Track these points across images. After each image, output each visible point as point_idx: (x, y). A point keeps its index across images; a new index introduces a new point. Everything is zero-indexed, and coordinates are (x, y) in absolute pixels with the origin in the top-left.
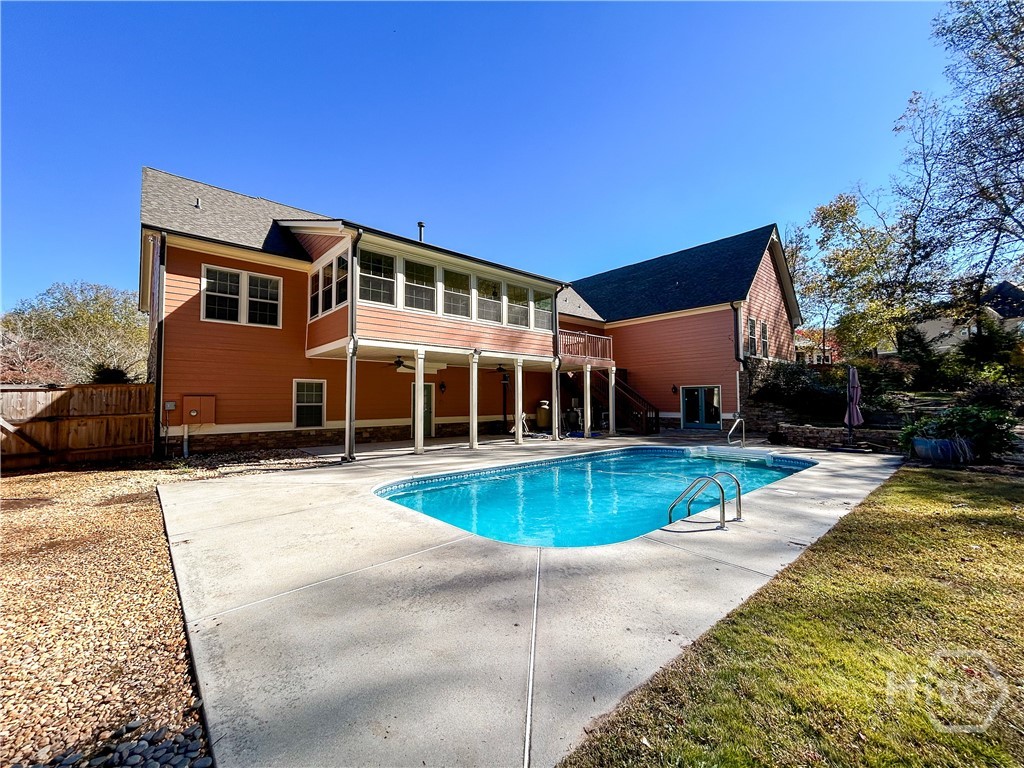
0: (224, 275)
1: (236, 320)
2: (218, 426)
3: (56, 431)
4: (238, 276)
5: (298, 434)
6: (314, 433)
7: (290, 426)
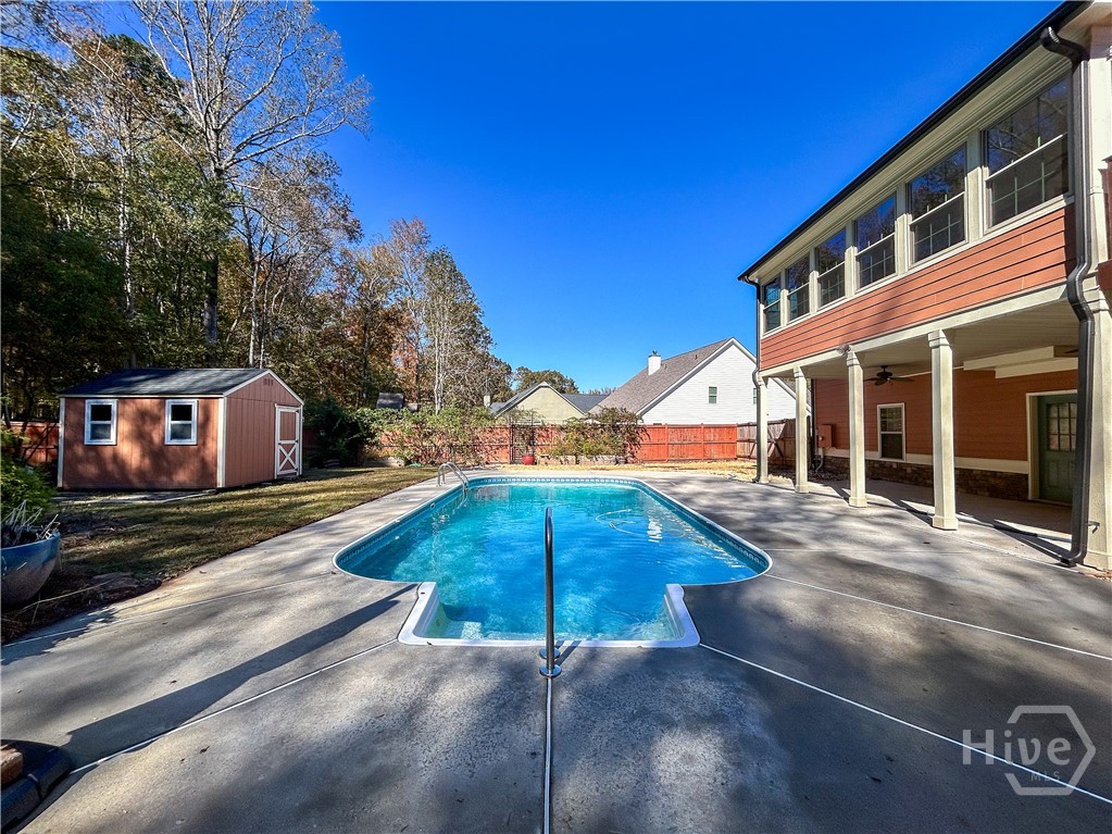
2: (838, 451)
5: (882, 465)
6: (895, 466)
7: (877, 456)
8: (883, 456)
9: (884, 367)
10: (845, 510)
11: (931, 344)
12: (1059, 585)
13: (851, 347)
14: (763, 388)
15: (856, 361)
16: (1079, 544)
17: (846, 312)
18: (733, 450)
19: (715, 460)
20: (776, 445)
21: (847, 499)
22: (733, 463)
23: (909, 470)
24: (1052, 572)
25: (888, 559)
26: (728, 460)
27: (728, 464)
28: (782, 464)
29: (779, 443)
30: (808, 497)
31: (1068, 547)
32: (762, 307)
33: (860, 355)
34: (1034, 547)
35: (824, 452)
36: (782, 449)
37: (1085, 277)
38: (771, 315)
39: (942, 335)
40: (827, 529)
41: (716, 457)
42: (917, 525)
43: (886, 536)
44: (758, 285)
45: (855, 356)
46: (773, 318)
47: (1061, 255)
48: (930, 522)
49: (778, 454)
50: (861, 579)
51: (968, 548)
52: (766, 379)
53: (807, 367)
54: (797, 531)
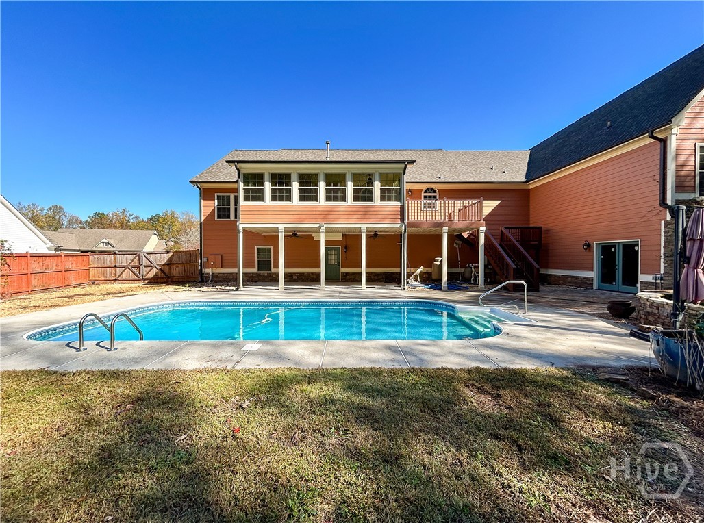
0: (224, 197)
1: (229, 218)
2: (224, 269)
3: (170, 269)
4: (229, 196)
5: (258, 275)
6: (265, 274)
7: (254, 270)
8: (259, 270)
20: (160, 269)
23: (274, 276)
28: (164, 281)
29: (164, 268)
35: (212, 271)
36: (167, 271)
41: (73, 283)
49: (160, 274)
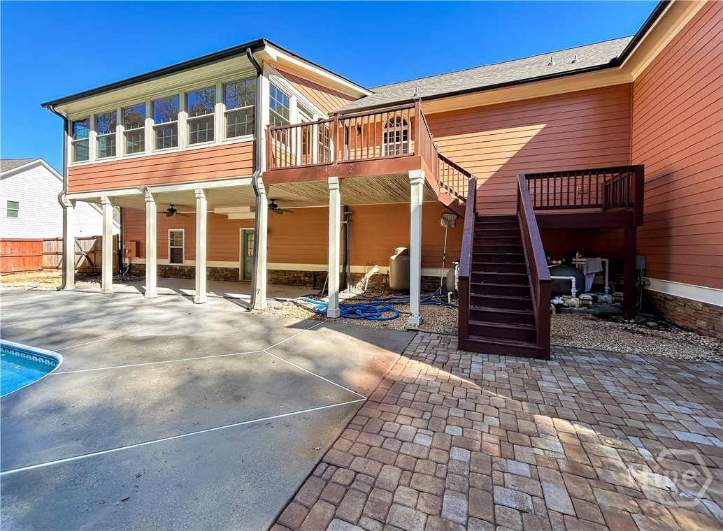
2: (141, 260)
5: (170, 268)
6: (178, 268)
7: (167, 262)
8: (171, 262)
9: (172, 205)
10: (142, 302)
11: (197, 196)
12: (244, 321)
13: (148, 188)
14: (70, 210)
15: (152, 199)
16: (253, 299)
17: (146, 163)
18: (39, 262)
19: (13, 273)
20: (87, 256)
21: (143, 293)
22: (38, 274)
23: (186, 270)
24: (243, 315)
25: (165, 330)
26: (30, 271)
27: (30, 275)
28: (90, 272)
29: (90, 255)
30: (113, 296)
31: (249, 301)
32: (70, 139)
33: (155, 195)
34: (238, 305)
35: (130, 261)
36: (93, 260)
37: (258, 176)
38: (80, 148)
39: (202, 191)
40: (124, 318)
41: (13, 270)
42: (187, 303)
43: (167, 315)
44: (66, 120)
45: (151, 195)
46: (81, 151)
47: (251, 164)
48: (193, 300)
49: (88, 264)
50: (144, 349)
51: (210, 312)
52: (73, 202)
53: (114, 197)
54: (96, 326)
